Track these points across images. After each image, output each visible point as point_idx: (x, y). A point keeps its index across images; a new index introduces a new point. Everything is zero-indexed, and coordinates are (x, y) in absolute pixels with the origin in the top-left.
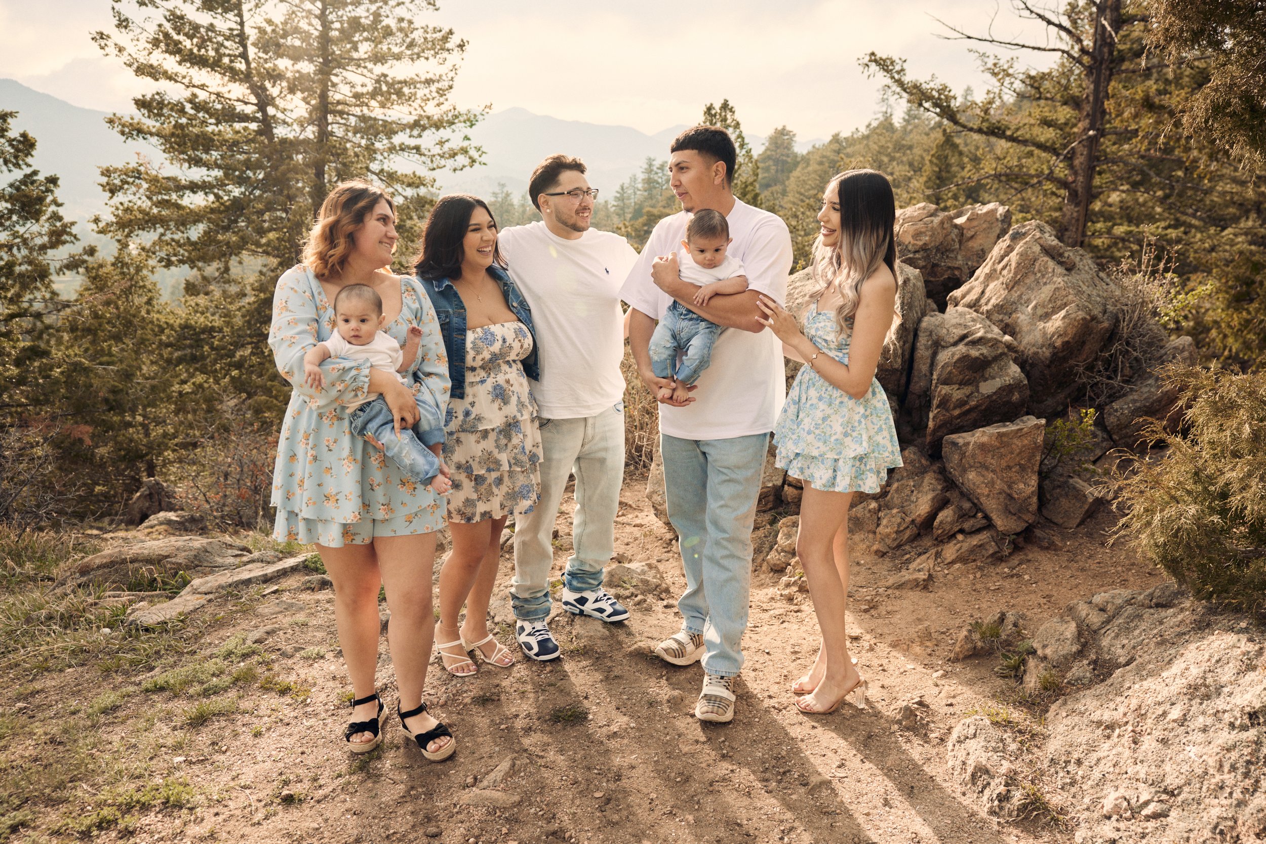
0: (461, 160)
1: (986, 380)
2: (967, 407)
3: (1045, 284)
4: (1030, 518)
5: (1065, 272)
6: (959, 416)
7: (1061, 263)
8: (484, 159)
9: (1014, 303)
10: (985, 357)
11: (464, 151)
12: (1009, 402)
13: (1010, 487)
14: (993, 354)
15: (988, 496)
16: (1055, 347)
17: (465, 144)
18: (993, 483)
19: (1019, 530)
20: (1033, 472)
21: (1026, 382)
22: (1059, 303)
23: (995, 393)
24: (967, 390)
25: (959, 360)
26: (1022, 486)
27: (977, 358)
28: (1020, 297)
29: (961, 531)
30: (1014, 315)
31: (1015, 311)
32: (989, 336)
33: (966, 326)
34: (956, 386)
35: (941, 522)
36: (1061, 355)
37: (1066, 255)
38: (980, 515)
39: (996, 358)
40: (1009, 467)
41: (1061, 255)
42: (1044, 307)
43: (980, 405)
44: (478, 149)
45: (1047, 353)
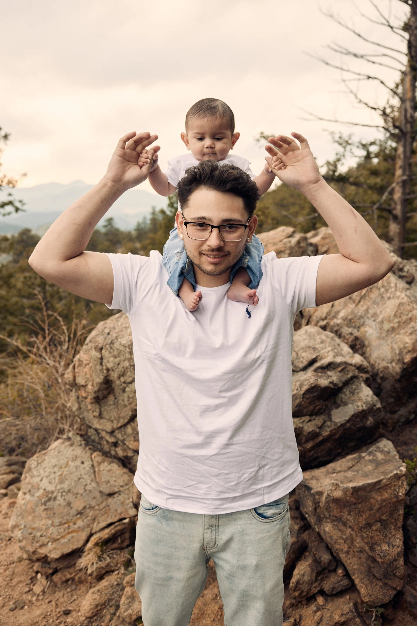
0: (9, 208)
1: (338, 406)
2: (321, 438)
3: (389, 298)
4: (398, 584)
5: (407, 286)
6: (312, 448)
7: (401, 277)
8: (25, 208)
9: (361, 317)
10: (335, 385)
11: (10, 203)
12: (364, 428)
13: (372, 549)
14: (344, 379)
15: (348, 552)
16: (404, 363)
17: (10, 199)
18: (352, 540)
19: (387, 600)
20: (396, 528)
21: (379, 405)
22: (404, 318)
23: (348, 421)
24: (318, 421)
25: (308, 391)
26: (385, 547)
27: (327, 388)
28: (367, 311)
29: (322, 592)
30: (362, 329)
31: (363, 324)
32: (339, 360)
33: (314, 349)
34: (307, 418)
35: (298, 582)
36: (410, 370)
37: (406, 269)
38: (340, 571)
39: (347, 383)
40: (369, 525)
41: (401, 270)
42: (389, 321)
43: (335, 434)
44: (20, 201)
45: (396, 368)
